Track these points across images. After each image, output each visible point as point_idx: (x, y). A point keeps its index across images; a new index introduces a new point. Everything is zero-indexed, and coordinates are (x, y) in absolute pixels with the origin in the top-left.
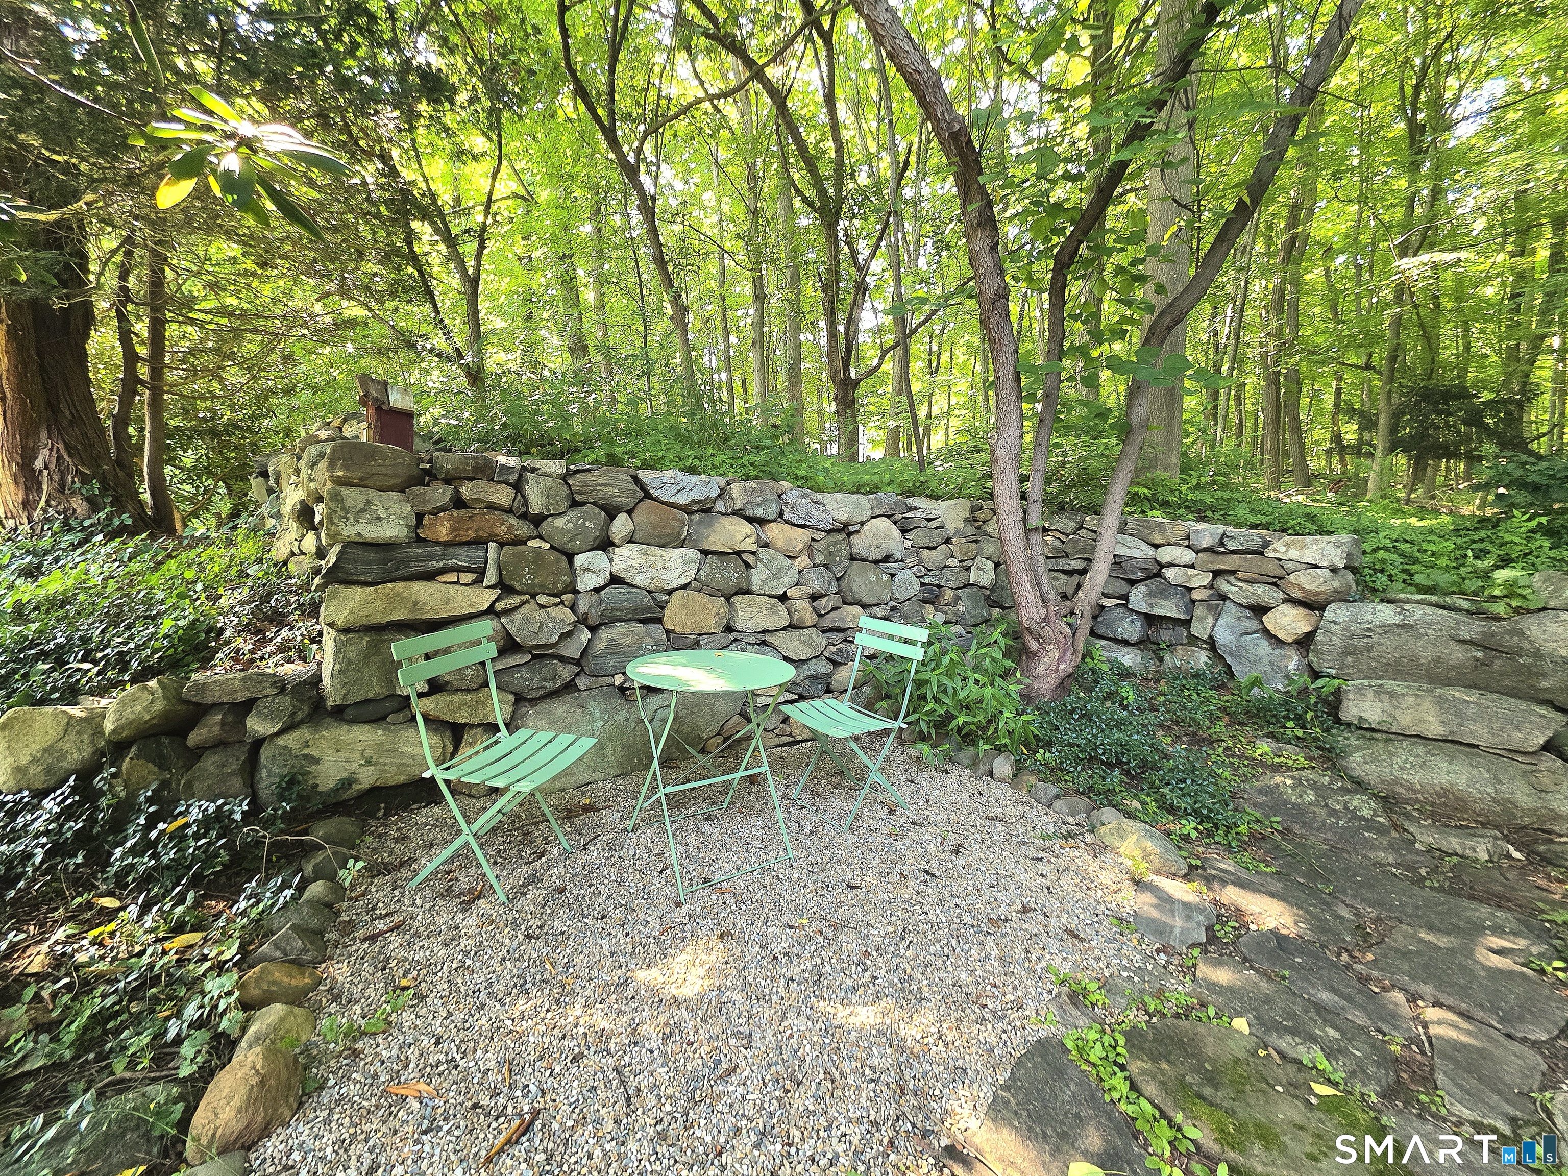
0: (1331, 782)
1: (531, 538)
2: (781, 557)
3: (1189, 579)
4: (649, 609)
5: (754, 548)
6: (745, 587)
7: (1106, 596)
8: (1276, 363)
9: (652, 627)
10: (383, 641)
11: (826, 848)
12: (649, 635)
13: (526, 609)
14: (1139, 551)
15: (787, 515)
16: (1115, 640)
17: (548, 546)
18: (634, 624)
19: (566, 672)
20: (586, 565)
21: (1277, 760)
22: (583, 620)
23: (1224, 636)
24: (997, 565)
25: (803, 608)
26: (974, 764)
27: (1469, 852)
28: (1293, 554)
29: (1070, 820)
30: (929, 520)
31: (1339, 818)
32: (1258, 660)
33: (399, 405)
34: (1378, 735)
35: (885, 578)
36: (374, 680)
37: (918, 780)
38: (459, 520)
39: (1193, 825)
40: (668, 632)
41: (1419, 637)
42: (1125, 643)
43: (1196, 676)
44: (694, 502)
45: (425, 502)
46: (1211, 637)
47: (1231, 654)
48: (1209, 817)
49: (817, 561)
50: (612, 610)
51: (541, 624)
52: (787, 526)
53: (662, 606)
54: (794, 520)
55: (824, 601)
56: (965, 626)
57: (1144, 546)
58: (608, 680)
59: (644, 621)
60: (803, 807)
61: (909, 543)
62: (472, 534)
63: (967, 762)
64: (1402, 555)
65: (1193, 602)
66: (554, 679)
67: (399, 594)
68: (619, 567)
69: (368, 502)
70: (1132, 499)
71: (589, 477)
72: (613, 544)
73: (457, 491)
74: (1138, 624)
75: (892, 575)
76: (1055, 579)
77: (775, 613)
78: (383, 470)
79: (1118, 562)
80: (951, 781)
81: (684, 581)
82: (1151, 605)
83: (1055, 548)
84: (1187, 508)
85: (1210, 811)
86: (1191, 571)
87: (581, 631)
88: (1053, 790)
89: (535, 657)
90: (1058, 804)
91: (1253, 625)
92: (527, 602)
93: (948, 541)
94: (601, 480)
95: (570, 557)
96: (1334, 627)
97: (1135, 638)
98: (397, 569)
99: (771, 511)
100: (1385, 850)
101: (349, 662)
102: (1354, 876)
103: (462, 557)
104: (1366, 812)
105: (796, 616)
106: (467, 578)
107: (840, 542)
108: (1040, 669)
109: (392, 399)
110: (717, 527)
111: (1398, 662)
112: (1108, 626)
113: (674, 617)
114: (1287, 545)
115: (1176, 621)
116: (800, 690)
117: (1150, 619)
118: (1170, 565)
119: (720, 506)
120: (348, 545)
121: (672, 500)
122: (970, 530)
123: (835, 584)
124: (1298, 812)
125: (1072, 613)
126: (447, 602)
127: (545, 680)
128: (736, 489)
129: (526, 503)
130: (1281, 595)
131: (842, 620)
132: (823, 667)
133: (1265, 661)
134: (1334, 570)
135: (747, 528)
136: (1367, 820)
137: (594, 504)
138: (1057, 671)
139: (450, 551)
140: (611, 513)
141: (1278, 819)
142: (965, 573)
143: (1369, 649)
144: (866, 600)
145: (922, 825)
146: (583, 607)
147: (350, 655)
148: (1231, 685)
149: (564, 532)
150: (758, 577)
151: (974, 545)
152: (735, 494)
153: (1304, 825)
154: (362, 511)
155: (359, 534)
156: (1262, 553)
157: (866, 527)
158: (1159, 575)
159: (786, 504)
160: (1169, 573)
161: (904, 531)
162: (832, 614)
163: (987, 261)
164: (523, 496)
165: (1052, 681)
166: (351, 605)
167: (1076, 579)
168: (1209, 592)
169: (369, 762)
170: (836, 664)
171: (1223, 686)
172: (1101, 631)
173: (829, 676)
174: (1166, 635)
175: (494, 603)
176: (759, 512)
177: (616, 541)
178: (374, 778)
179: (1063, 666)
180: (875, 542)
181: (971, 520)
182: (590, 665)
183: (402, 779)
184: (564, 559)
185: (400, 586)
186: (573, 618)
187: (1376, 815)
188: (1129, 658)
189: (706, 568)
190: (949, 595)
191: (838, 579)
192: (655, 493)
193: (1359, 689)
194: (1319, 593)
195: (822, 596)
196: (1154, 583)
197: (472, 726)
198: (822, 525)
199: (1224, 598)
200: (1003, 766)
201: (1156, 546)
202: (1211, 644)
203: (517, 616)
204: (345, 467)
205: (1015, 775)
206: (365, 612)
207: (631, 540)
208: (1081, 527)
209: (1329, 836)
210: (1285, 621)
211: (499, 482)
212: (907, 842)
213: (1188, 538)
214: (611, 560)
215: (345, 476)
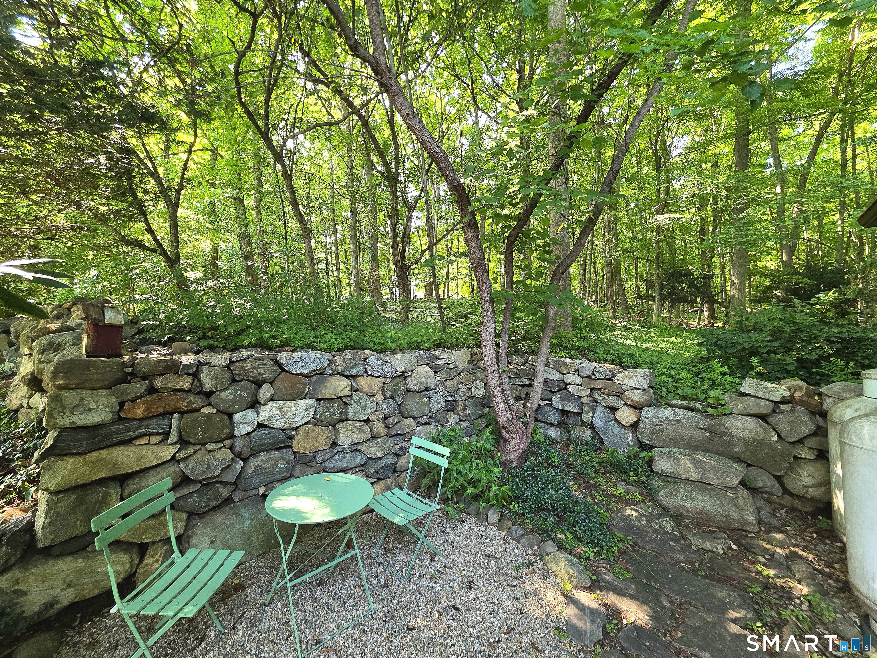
0: (652, 511)
1: (203, 407)
2: (366, 397)
3: (580, 392)
4: (283, 441)
5: (349, 393)
6: (344, 418)
7: (541, 399)
8: (610, 255)
9: (284, 451)
10: (87, 495)
11: (394, 597)
12: (282, 458)
13: (198, 456)
14: (556, 376)
15: (369, 372)
16: (546, 423)
17: (214, 411)
18: (272, 452)
19: (225, 492)
20: (241, 420)
21: (627, 497)
22: (239, 455)
23: (598, 423)
24: (486, 384)
25: (379, 426)
26: (477, 515)
27: (715, 549)
28: (626, 382)
29: (530, 551)
30: (448, 364)
31: (657, 534)
32: (614, 435)
33: (112, 322)
34: (670, 479)
35: (426, 400)
36: (78, 523)
37: (447, 530)
38: (152, 403)
39: (591, 550)
40: (295, 453)
41: (683, 425)
42: (552, 424)
43: (587, 443)
44: (313, 371)
45: (126, 394)
46: (592, 422)
47: (602, 432)
48: (598, 543)
49: (387, 395)
50: (258, 445)
51: (209, 464)
52: (369, 378)
53: (291, 438)
54: (373, 374)
55: (391, 419)
56: (470, 421)
57: (558, 374)
58: (254, 492)
59: (278, 449)
60: (380, 564)
61: (438, 379)
62: (161, 410)
63: (474, 513)
64: (671, 377)
65: (583, 403)
66: (216, 498)
67: (102, 459)
68: (263, 418)
69: (82, 399)
70: (551, 345)
71: (245, 365)
72: (260, 404)
73: (151, 383)
74: (557, 414)
75: (430, 398)
76: (515, 389)
77: (363, 431)
78: (95, 377)
79: (546, 382)
80: (465, 528)
81: (306, 420)
82: (563, 405)
83: (514, 373)
84: (577, 349)
85: (599, 540)
86: (580, 388)
87: (237, 463)
88: (520, 532)
89: (203, 485)
90: (523, 540)
91: (610, 416)
92: (200, 449)
93: (459, 374)
94: (253, 365)
95: (230, 416)
96: (647, 420)
97: (556, 422)
98: (103, 441)
99: (360, 370)
100: (679, 552)
101: (58, 515)
102: (668, 575)
103: (153, 426)
104: (669, 529)
105: (375, 431)
106: (156, 439)
107: (400, 383)
108: (510, 448)
109: (107, 317)
110: (327, 384)
111: (675, 438)
112: (543, 415)
113: (299, 444)
114: (623, 377)
115: (575, 413)
116: (378, 476)
117: (563, 412)
118: (570, 384)
119: (329, 371)
120: (63, 430)
121: (298, 372)
122: (471, 367)
123: (397, 408)
124: (639, 532)
125: (525, 416)
126: (140, 459)
127: (210, 500)
128: (338, 360)
129: (201, 385)
130: (622, 402)
131: (401, 429)
132: (391, 460)
133: (618, 435)
134: (644, 390)
135: (346, 382)
136: (670, 534)
137: (247, 380)
138: (519, 449)
139: (144, 423)
140: (259, 384)
141: (630, 538)
142: (469, 391)
143: (662, 431)
144: (415, 415)
145: (449, 568)
146: (238, 447)
147: (59, 509)
148: (603, 448)
149: (226, 401)
150: (352, 410)
151: (473, 375)
152: (338, 363)
153: (643, 539)
154: (77, 406)
155: (73, 423)
156: (612, 380)
157: (415, 372)
158: (565, 388)
159: (369, 365)
160: (571, 388)
161: (435, 372)
162: (397, 426)
163: (474, 244)
164: (199, 381)
165: (517, 455)
166: (63, 473)
167: (525, 389)
168: (589, 399)
169: (69, 585)
170: (398, 456)
171: (599, 449)
172: (540, 418)
173: (395, 464)
174: (571, 420)
175: (175, 454)
176: (353, 372)
177: (262, 402)
178: (73, 597)
179: (522, 446)
180: (420, 381)
181: (472, 361)
182: (242, 484)
183: (97, 592)
184: (226, 417)
185: (104, 453)
186: (231, 456)
187: (673, 531)
188: (554, 433)
189: (320, 410)
190: (461, 405)
191: (399, 405)
192: (288, 369)
193: (660, 454)
194: (638, 402)
195: (390, 417)
196: (564, 393)
197: (153, 543)
198: (390, 375)
199: (596, 402)
200: (493, 517)
201: (564, 374)
202: (592, 426)
203: (192, 461)
204: (65, 378)
205: (500, 521)
206: (74, 477)
207: (272, 399)
208: (526, 362)
209: (654, 545)
210: (625, 415)
211: (182, 375)
212: (442, 583)
213: (578, 370)
214: (258, 414)
215: (64, 384)
